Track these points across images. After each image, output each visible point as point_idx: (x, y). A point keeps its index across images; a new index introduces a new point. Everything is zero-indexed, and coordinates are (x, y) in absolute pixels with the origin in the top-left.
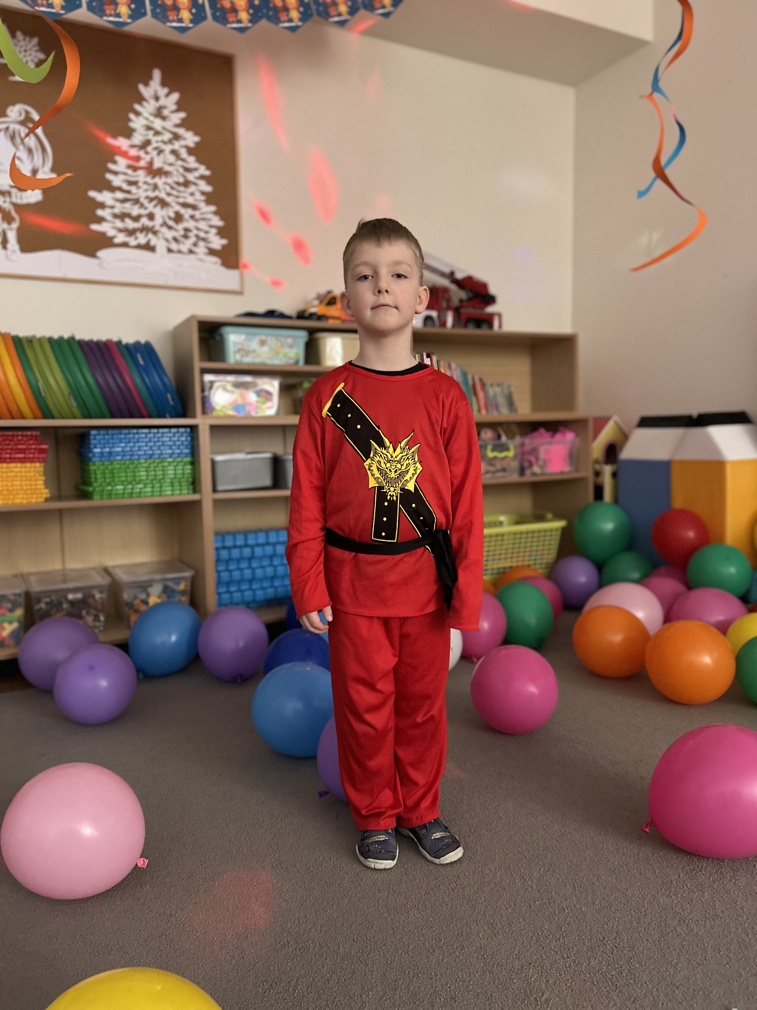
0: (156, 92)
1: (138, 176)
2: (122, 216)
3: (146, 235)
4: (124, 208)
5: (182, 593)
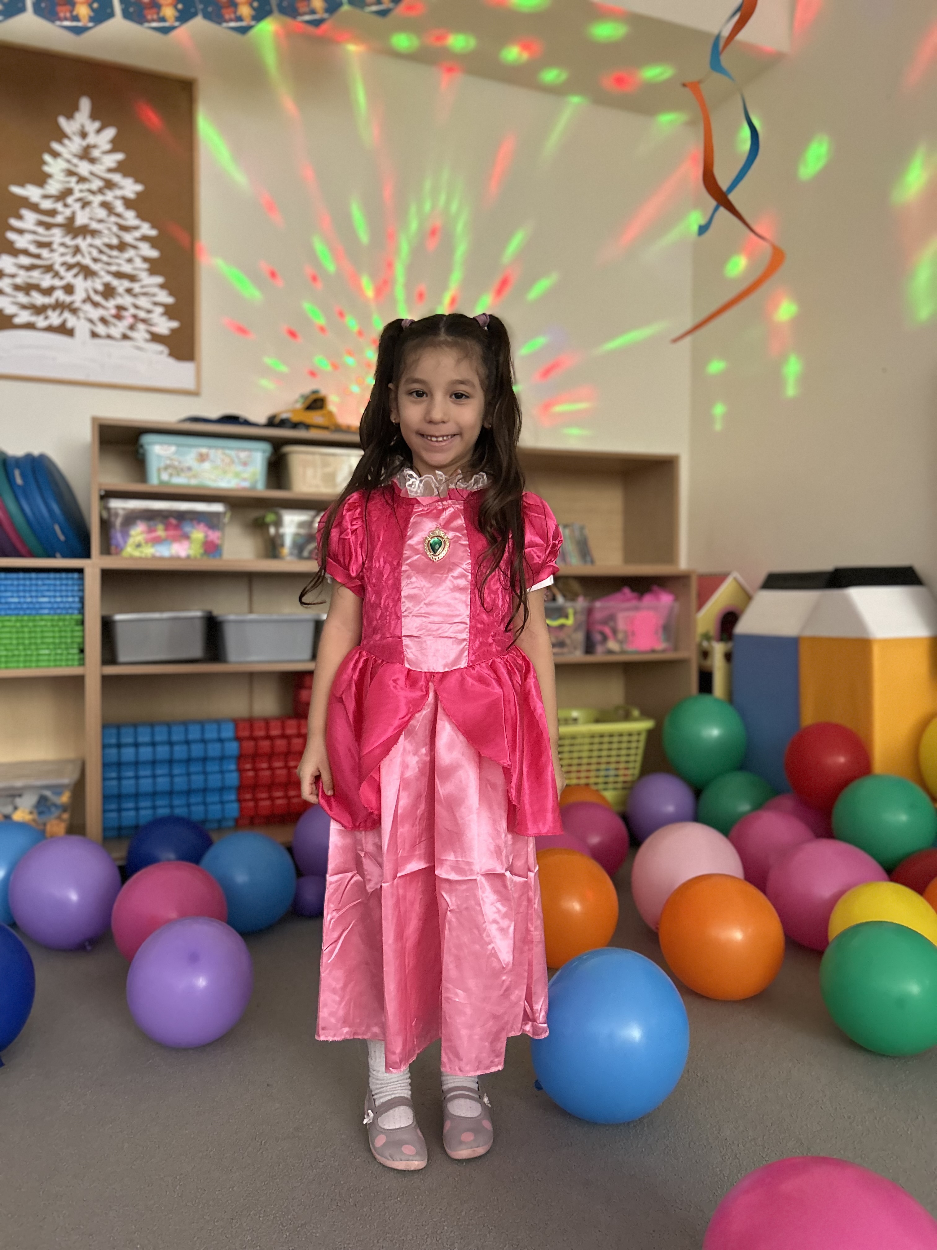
0: (83, 126)
1: (52, 235)
2: (27, 288)
3: (61, 314)
4: (30, 277)
5: (64, 808)
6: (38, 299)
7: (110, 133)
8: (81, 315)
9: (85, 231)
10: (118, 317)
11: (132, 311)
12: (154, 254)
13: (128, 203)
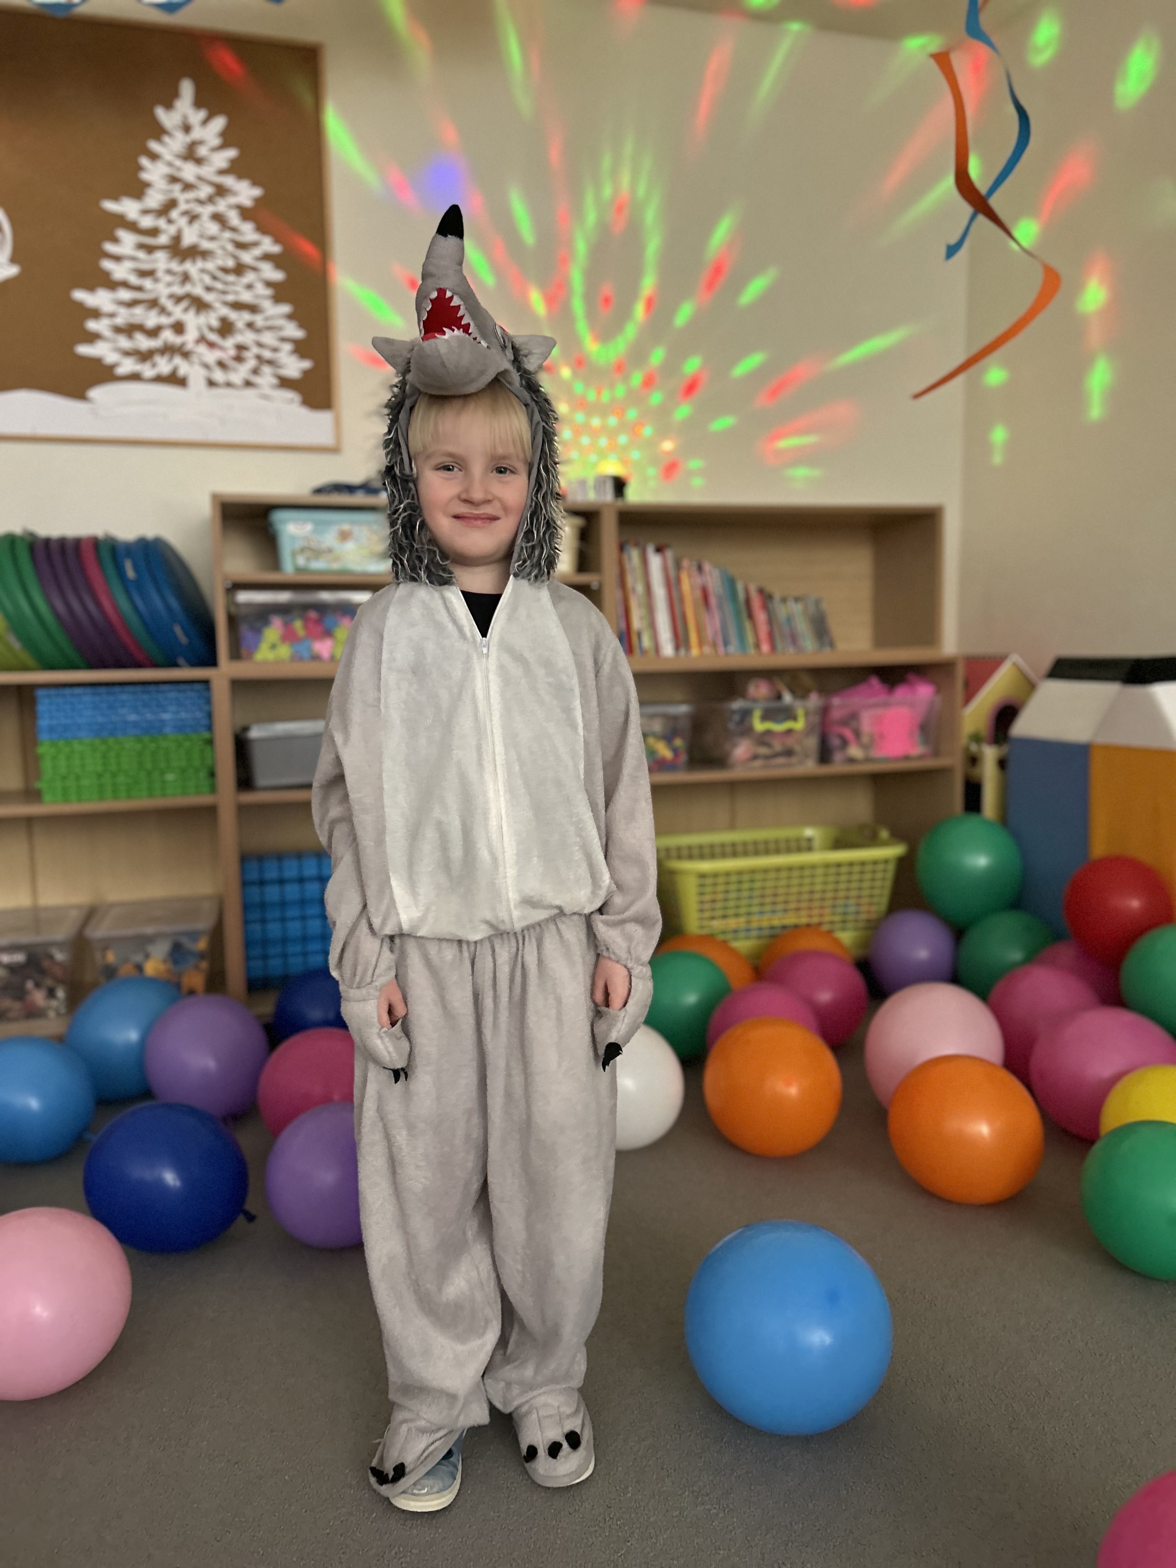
0: (185, 117)
1: (155, 261)
2: (129, 330)
3: (171, 359)
4: (133, 315)
5: (202, 956)
6: (144, 343)
7: (219, 123)
8: (195, 358)
9: (193, 253)
10: (239, 359)
11: (255, 350)
12: (278, 276)
13: (245, 213)
